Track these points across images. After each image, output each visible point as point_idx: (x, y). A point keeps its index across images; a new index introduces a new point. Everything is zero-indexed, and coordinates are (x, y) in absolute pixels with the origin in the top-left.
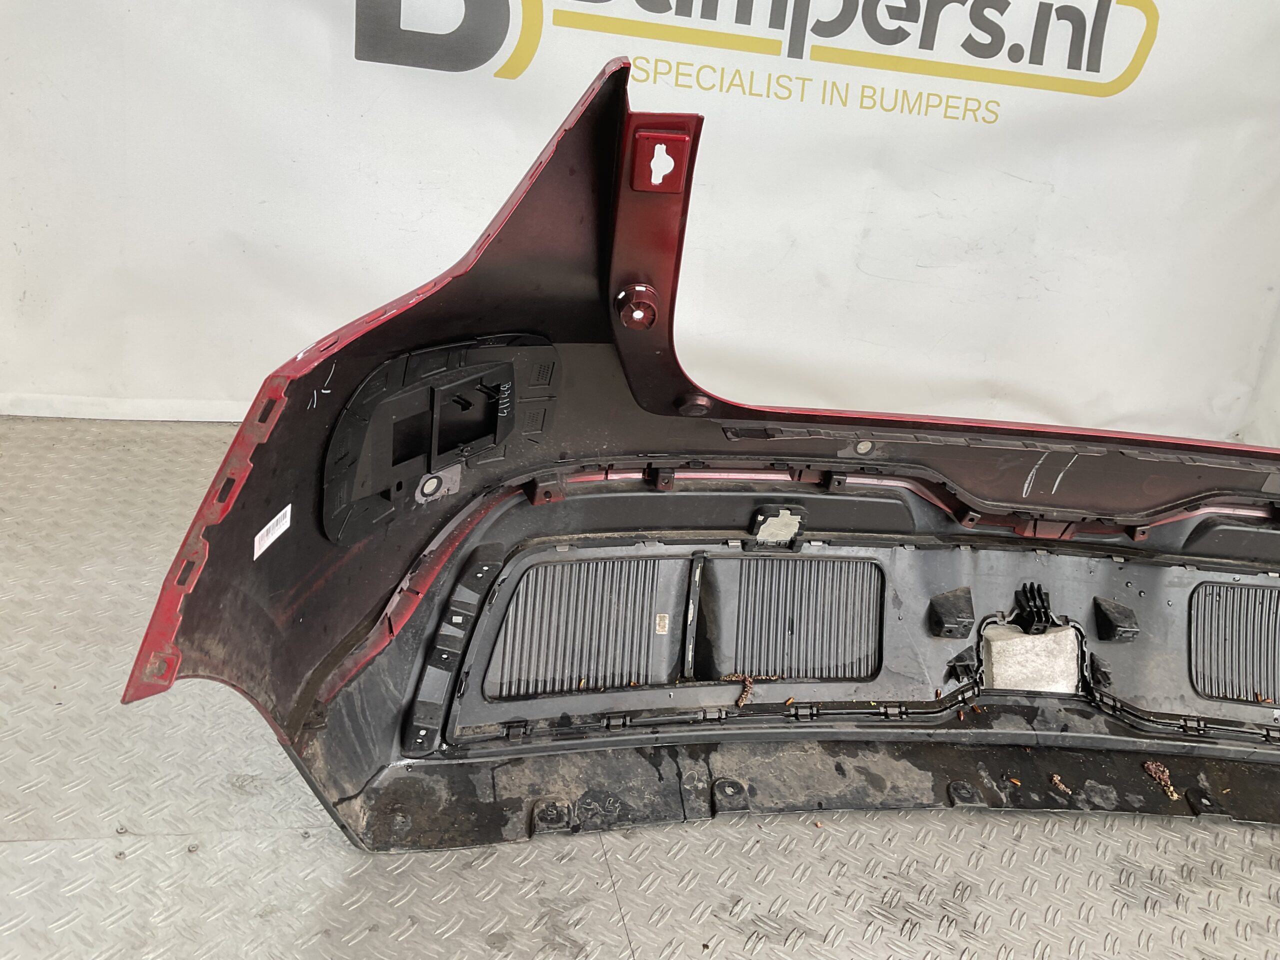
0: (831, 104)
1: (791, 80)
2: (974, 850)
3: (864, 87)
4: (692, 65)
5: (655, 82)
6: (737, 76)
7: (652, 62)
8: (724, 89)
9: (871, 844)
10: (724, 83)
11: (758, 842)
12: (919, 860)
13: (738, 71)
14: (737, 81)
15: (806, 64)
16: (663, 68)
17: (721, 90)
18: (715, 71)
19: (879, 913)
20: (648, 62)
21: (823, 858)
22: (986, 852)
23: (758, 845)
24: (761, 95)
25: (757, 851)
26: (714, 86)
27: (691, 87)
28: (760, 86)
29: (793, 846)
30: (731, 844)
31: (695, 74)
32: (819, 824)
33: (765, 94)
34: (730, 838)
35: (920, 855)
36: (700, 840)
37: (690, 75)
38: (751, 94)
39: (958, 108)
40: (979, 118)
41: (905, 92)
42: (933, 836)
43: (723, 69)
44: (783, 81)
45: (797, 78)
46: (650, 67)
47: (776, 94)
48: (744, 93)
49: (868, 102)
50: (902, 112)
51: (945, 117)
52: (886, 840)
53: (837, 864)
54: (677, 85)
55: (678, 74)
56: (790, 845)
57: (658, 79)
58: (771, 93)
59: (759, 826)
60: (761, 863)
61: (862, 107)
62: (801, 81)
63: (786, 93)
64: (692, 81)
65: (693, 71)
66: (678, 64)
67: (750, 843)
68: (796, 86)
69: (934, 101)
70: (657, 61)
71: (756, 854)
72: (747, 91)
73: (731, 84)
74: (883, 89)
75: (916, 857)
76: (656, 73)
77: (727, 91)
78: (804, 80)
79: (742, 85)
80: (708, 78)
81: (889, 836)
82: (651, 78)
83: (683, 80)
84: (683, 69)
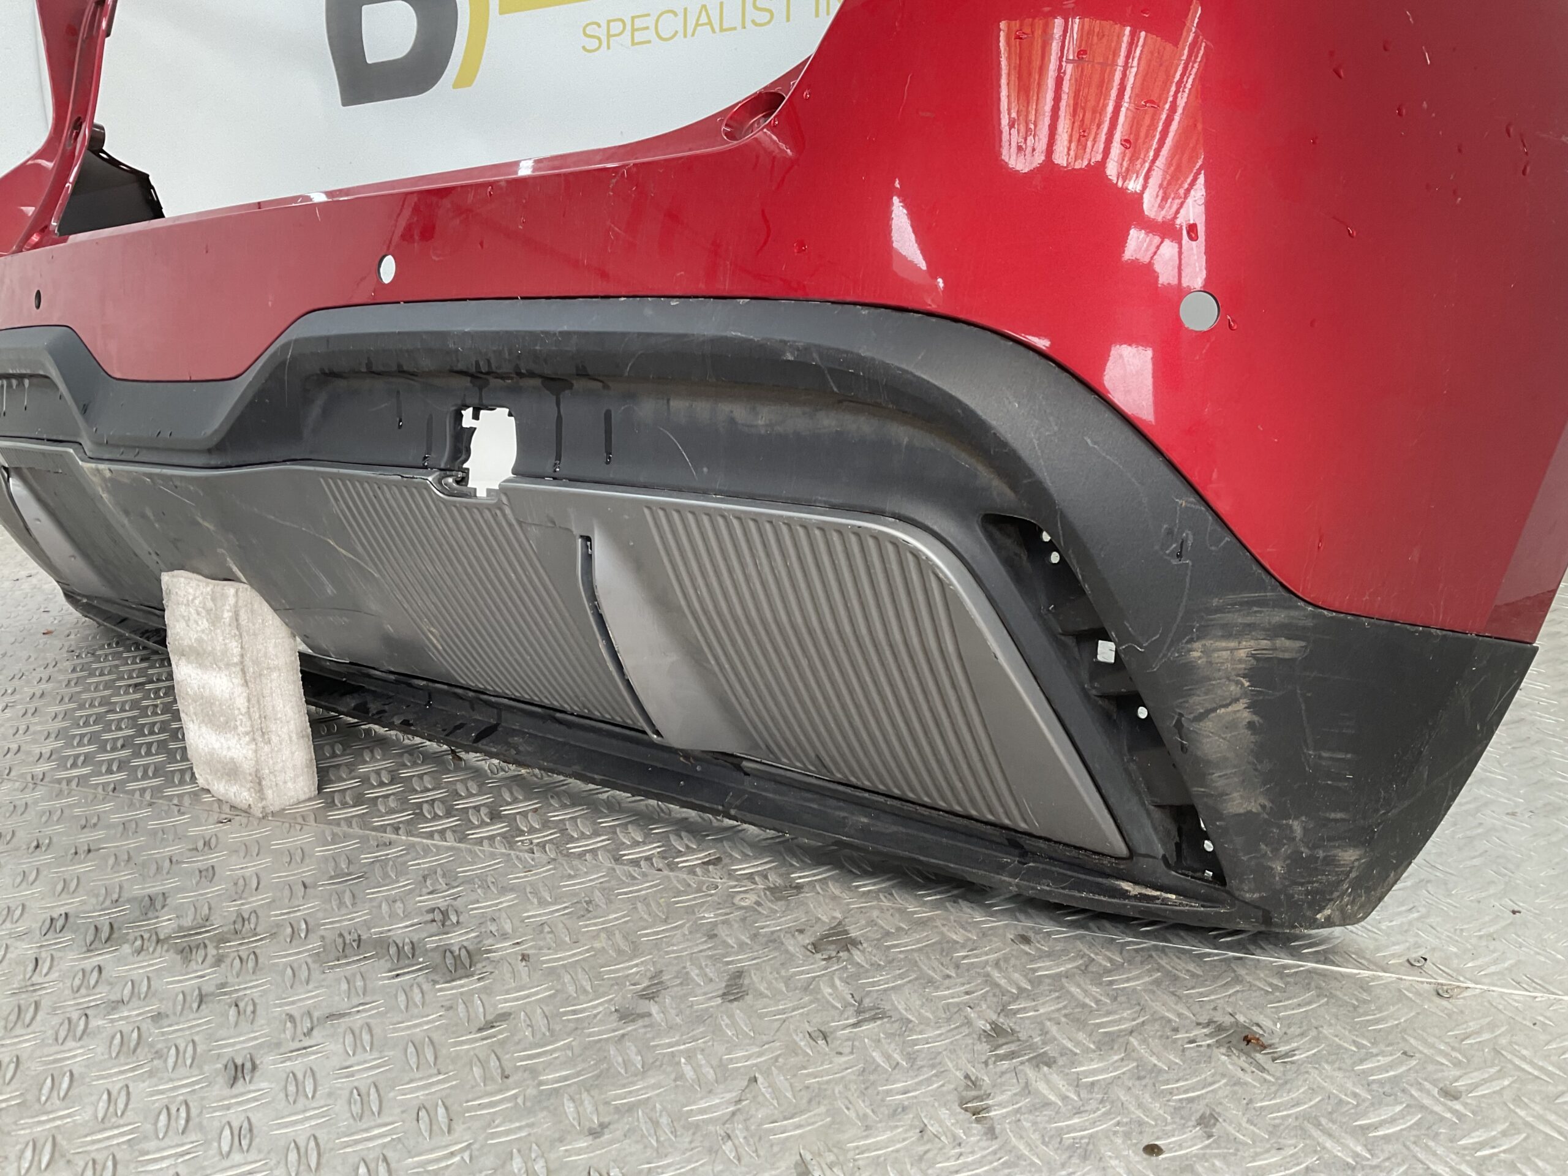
4: (648, 15)
5: (609, 48)
6: (704, 13)
7: (604, 25)
8: (690, 31)
10: (688, 24)
13: (704, 7)
14: (704, 19)
16: (616, 27)
17: (685, 36)
18: (676, 15)
20: (599, 26)
24: (735, 28)
26: (676, 32)
27: (649, 42)
28: (732, 17)
31: (652, 28)
33: (739, 27)
37: (647, 28)
38: (722, 30)
43: (686, 9)
46: (602, 33)
47: (753, 22)
48: (713, 31)
54: (633, 44)
55: (633, 30)
57: (612, 43)
58: (748, 24)
64: (650, 34)
65: (650, 22)
66: (633, 18)
68: (777, 6)
70: (609, 22)
72: (717, 28)
73: (697, 25)
76: (609, 36)
77: (693, 35)
79: (710, 23)
80: (669, 25)
82: (605, 44)
83: (639, 36)
84: (639, 23)
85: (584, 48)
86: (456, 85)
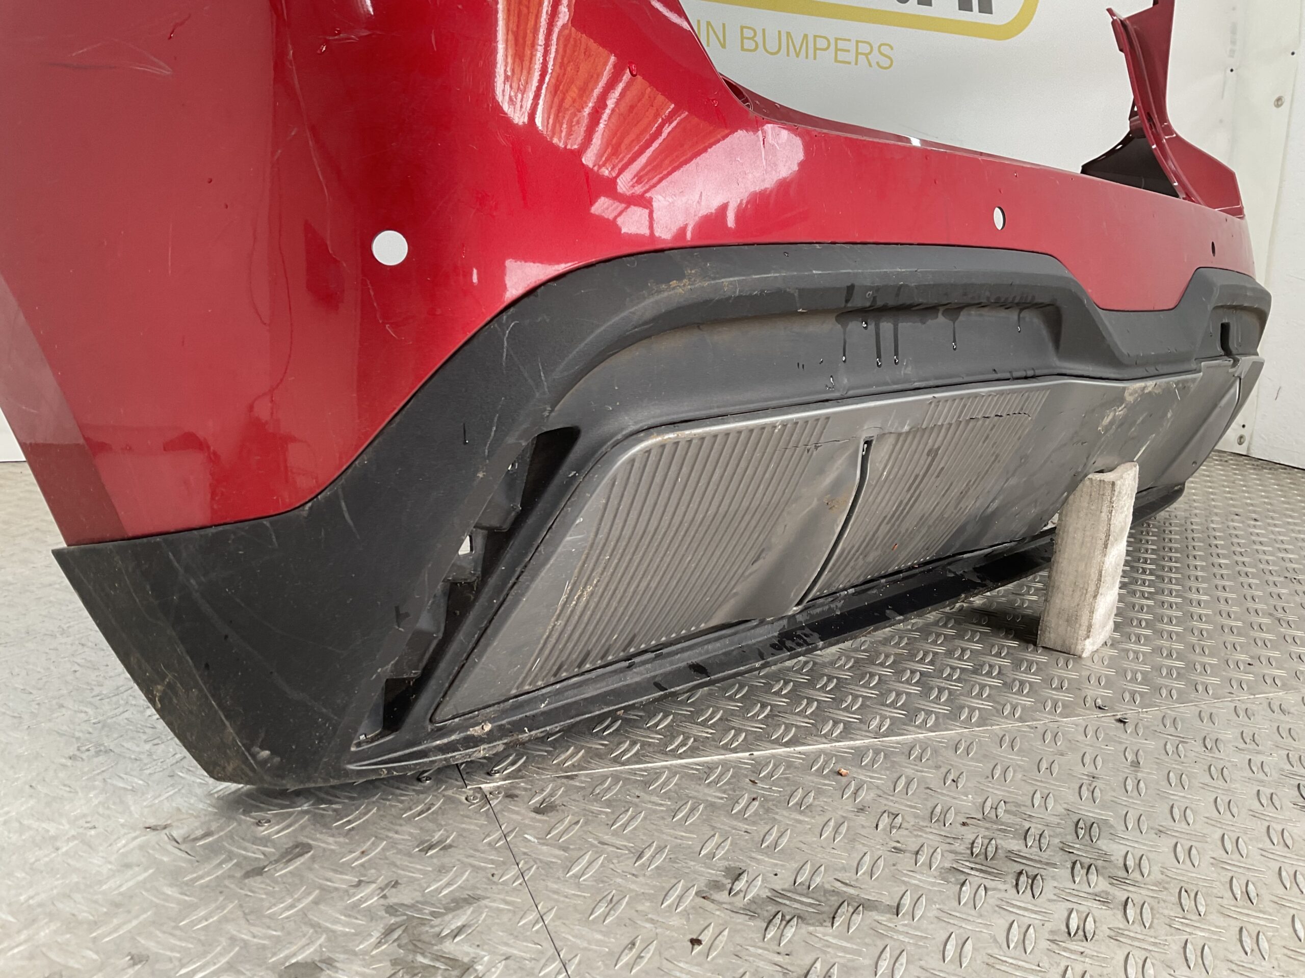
2: (1081, 782)
9: (928, 788)
11: (754, 799)
12: (1006, 800)
19: (972, 869)
21: (862, 810)
22: (1098, 783)
23: (756, 803)
25: (756, 810)
29: (811, 800)
30: (712, 806)
32: (843, 771)
34: (709, 799)
35: (1007, 794)
36: (661, 805)
42: (1015, 771)
52: (949, 782)
53: (886, 815)
56: (805, 800)
59: (753, 782)
60: (766, 823)
67: (743, 803)
71: (756, 813)
75: (1001, 798)
81: (951, 777)
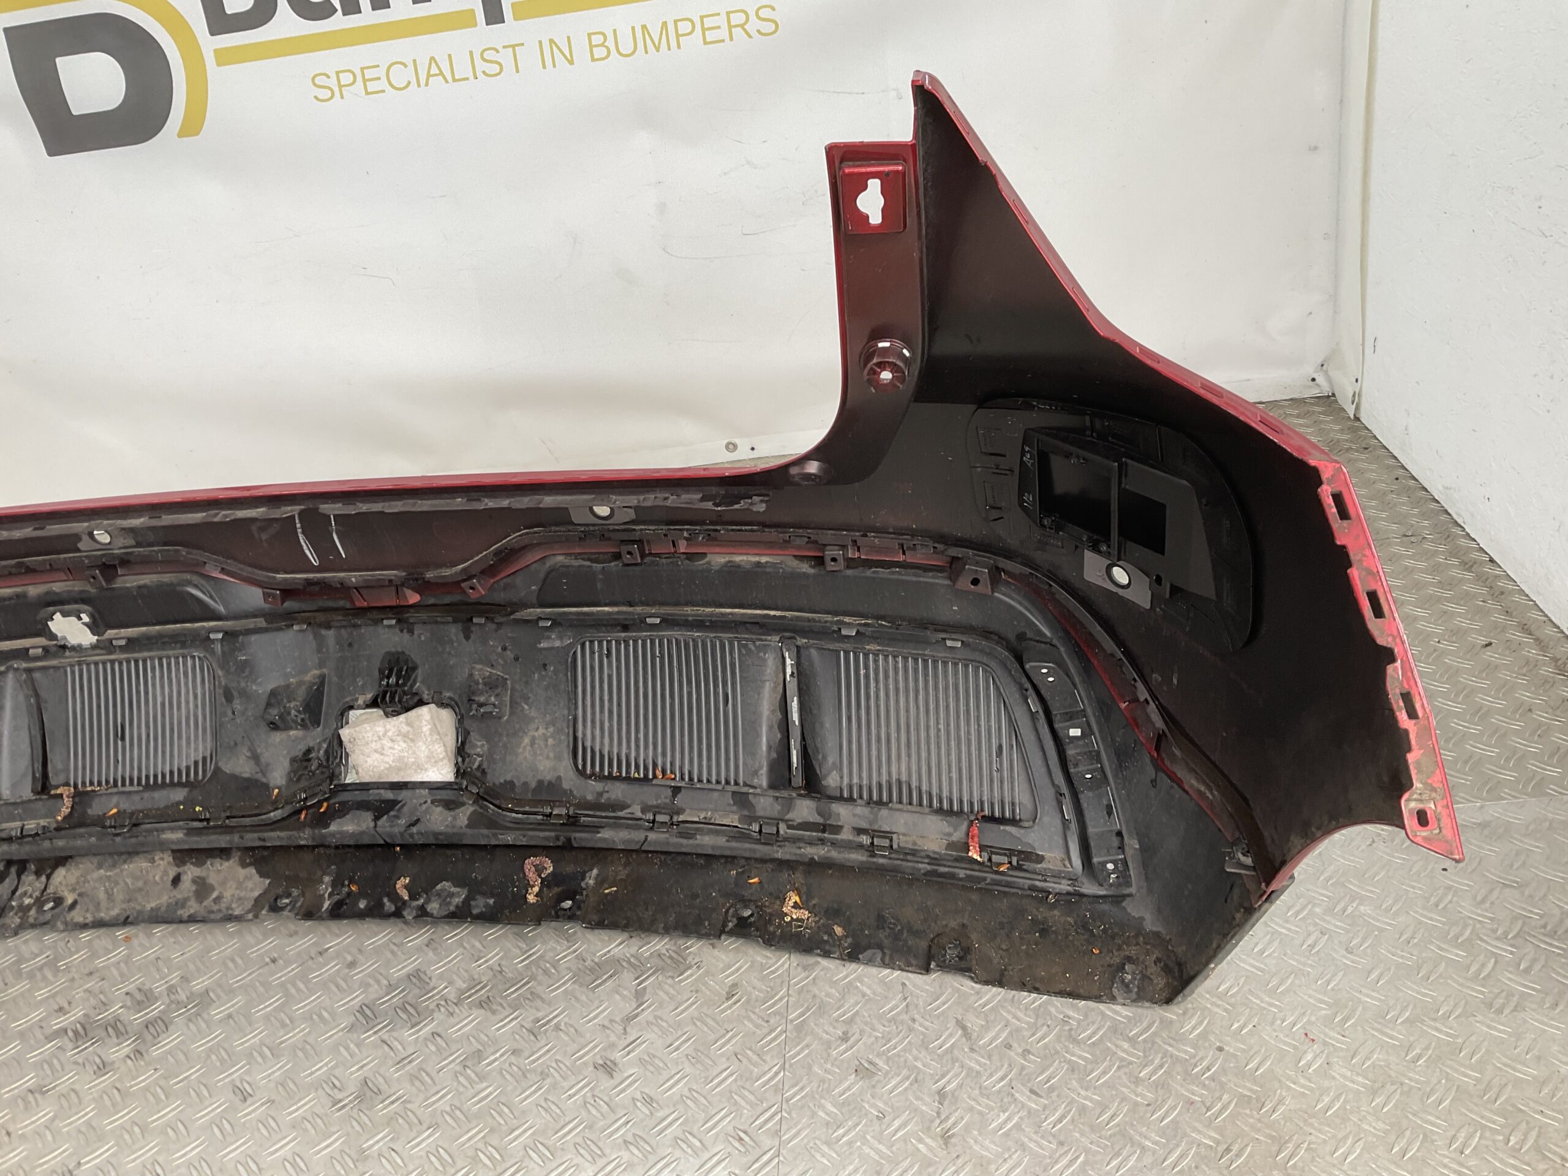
0: (554, 66)
1: (498, 51)
3: (589, 35)
5: (342, 97)
6: (433, 64)
8: (423, 82)
13: (432, 59)
14: (434, 70)
15: (511, 29)
16: (346, 78)
17: (419, 86)
18: (406, 66)
20: (328, 77)
24: (467, 79)
26: (409, 83)
27: (383, 91)
28: (463, 68)
31: (384, 78)
37: (379, 78)
38: (454, 80)
39: (719, 27)
40: (754, 33)
41: (644, 27)
43: (415, 61)
44: (488, 55)
45: (504, 47)
46: (332, 82)
47: (484, 72)
48: (447, 82)
49: (599, 52)
50: (646, 52)
51: (705, 43)
54: (367, 93)
55: (365, 81)
57: (344, 93)
58: (479, 74)
61: (593, 60)
62: (511, 49)
63: (497, 68)
64: (383, 84)
68: (505, 58)
69: (685, 27)
70: (338, 73)
72: (450, 78)
73: (429, 76)
74: (615, 31)
76: (340, 86)
77: (427, 85)
78: (513, 46)
79: (441, 73)
80: (400, 76)
82: (337, 94)
83: (372, 86)
84: (369, 74)
85: (316, 97)
86: (180, 135)
